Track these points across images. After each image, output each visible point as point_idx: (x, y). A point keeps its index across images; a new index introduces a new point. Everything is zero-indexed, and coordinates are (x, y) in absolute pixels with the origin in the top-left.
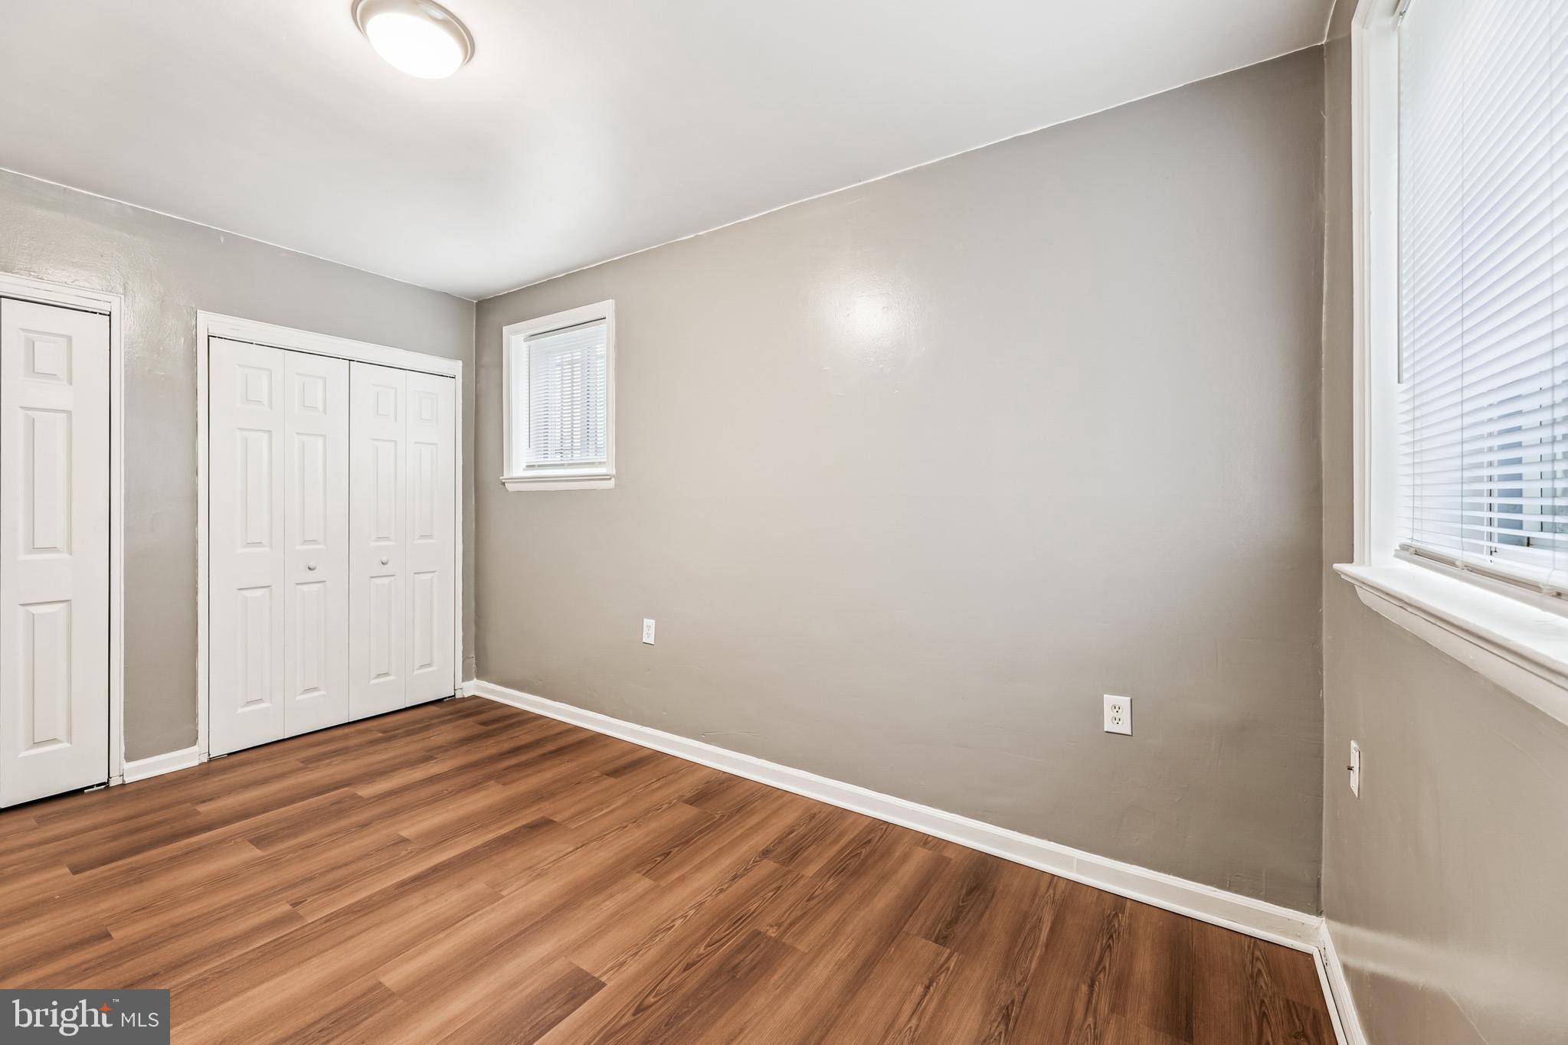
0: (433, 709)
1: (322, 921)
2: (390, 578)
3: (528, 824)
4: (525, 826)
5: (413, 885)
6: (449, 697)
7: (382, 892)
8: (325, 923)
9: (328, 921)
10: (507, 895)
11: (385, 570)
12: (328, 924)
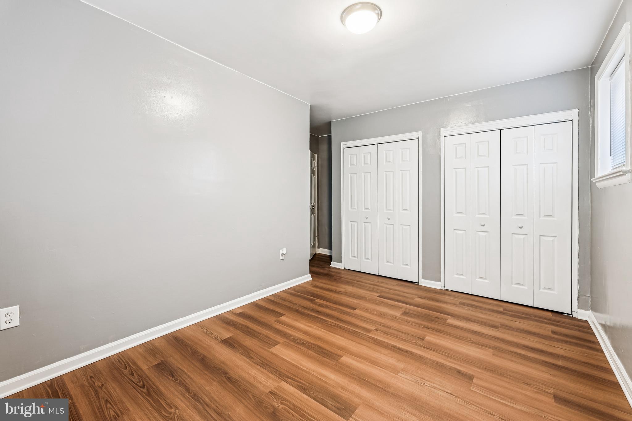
0: (550, 314)
1: (369, 337)
2: (525, 236)
3: (460, 370)
4: (456, 369)
5: (396, 350)
6: (568, 314)
7: (387, 343)
8: (369, 338)
9: (370, 338)
10: (399, 376)
11: (520, 231)
12: (369, 339)
